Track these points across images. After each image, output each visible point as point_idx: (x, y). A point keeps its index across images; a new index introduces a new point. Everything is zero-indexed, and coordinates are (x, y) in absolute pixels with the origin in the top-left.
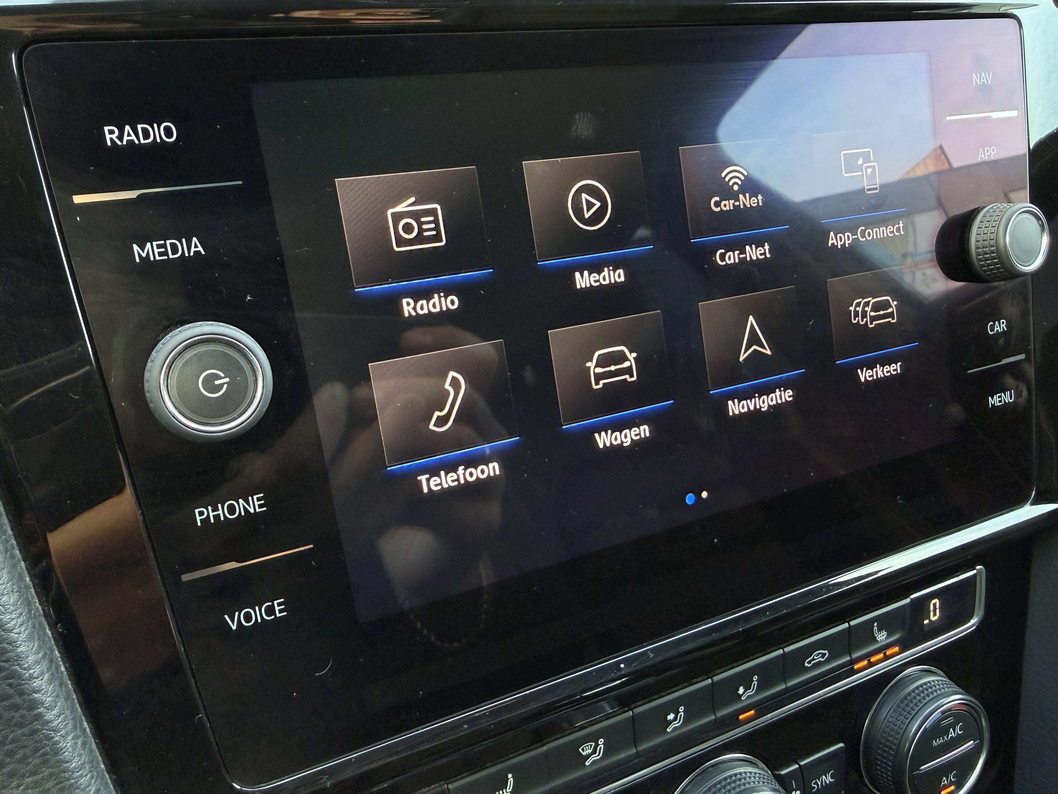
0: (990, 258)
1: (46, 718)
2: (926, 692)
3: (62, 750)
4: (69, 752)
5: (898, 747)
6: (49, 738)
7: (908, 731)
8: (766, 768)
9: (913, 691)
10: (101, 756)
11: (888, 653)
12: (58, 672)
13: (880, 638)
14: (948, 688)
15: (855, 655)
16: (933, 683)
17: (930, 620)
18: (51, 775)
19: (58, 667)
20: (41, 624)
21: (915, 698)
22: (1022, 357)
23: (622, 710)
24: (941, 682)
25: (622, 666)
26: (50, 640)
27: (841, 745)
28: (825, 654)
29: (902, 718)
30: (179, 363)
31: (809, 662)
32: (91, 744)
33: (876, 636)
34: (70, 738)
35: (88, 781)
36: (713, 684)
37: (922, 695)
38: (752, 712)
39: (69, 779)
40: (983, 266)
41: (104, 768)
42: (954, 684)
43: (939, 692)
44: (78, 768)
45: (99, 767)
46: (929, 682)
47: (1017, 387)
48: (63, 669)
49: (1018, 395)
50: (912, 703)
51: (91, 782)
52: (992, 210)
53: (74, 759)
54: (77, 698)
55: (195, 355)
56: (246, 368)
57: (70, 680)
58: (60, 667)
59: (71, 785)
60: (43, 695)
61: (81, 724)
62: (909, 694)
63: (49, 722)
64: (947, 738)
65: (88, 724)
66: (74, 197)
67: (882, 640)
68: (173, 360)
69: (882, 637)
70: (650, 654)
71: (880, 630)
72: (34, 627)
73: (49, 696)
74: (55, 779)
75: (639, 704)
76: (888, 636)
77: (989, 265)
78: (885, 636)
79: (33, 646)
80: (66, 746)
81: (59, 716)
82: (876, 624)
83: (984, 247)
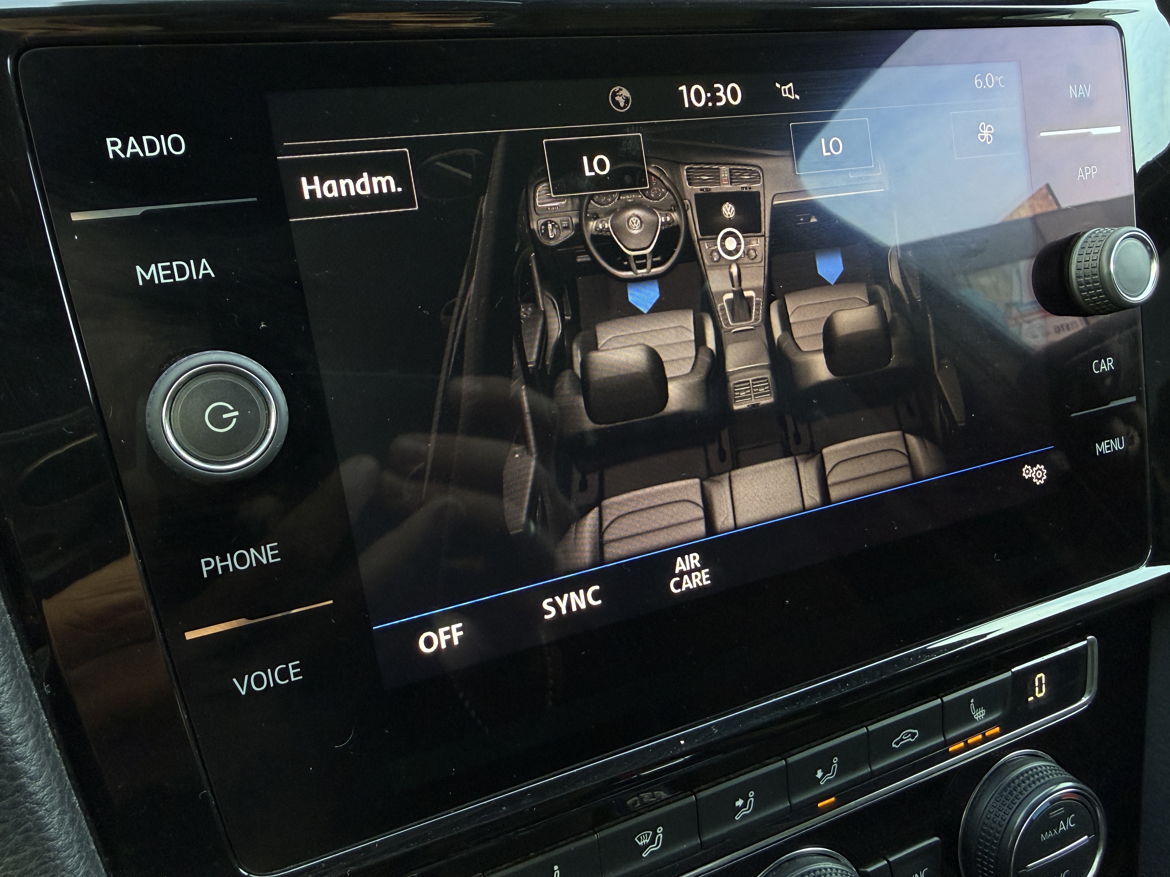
0: (1092, 288)
1: (29, 789)
2: (1032, 779)
3: (47, 825)
4: (55, 829)
5: (1001, 840)
6: (32, 812)
7: (1011, 823)
8: (850, 865)
9: (1017, 777)
10: (92, 835)
11: (987, 734)
12: (44, 739)
13: (978, 717)
14: (1057, 774)
15: (950, 736)
16: (1039, 769)
17: (1035, 697)
18: (33, 855)
19: (44, 734)
20: (26, 684)
21: (1019, 785)
22: (1133, 399)
23: (683, 795)
24: (1048, 768)
25: (682, 742)
26: (37, 703)
27: (936, 839)
28: (915, 734)
29: (1005, 808)
30: (183, 395)
31: (897, 743)
32: (80, 822)
33: (973, 714)
34: (56, 812)
35: (76, 862)
36: (787, 765)
37: (1028, 782)
38: (833, 799)
39: (53, 860)
40: (1085, 297)
41: (96, 850)
42: (1064, 770)
43: (1047, 779)
44: (65, 847)
45: (90, 848)
46: (1036, 768)
47: (1128, 434)
48: (50, 735)
49: (1129, 441)
50: (1015, 790)
51: (79, 863)
52: (1094, 235)
53: (59, 837)
54: (66, 769)
55: (201, 386)
56: (258, 401)
57: (59, 748)
58: (47, 733)
59: (57, 866)
60: (27, 763)
61: (69, 798)
62: (1013, 781)
63: (34, 794)
64: (1058, 831)
65: (78, 798)
66: (72, 214)
67: (980, 719)
68: (176, 391)
69: (979, 715)
70: (714, 729)
71: (977, 707)
72: (18, 687)
73: (34, 765)
74: (39, 859)
75: (703, 787)
76: (988, 714)
77: (1092, 296)
78: (983, 715)
79: (17, 708)
80: (52, 822)
81: (44, 788)
82: (972, 701)
83: (1085, 276)
